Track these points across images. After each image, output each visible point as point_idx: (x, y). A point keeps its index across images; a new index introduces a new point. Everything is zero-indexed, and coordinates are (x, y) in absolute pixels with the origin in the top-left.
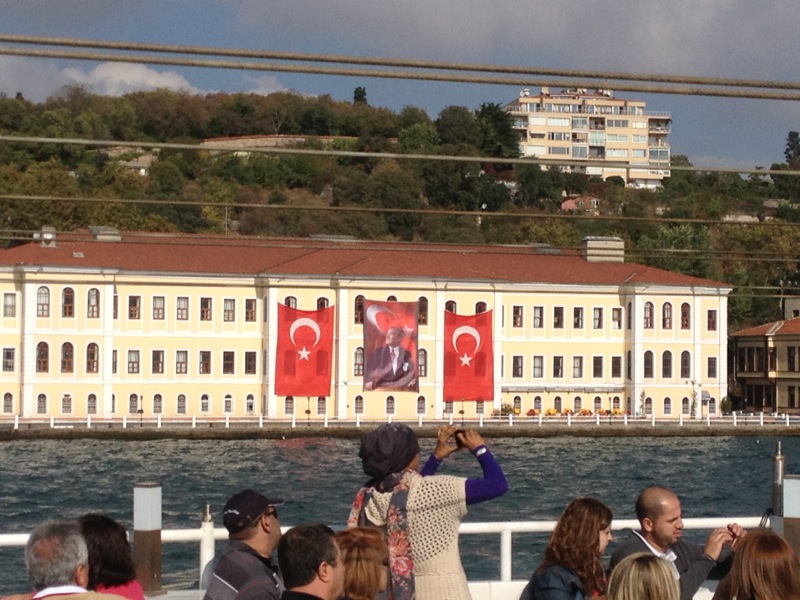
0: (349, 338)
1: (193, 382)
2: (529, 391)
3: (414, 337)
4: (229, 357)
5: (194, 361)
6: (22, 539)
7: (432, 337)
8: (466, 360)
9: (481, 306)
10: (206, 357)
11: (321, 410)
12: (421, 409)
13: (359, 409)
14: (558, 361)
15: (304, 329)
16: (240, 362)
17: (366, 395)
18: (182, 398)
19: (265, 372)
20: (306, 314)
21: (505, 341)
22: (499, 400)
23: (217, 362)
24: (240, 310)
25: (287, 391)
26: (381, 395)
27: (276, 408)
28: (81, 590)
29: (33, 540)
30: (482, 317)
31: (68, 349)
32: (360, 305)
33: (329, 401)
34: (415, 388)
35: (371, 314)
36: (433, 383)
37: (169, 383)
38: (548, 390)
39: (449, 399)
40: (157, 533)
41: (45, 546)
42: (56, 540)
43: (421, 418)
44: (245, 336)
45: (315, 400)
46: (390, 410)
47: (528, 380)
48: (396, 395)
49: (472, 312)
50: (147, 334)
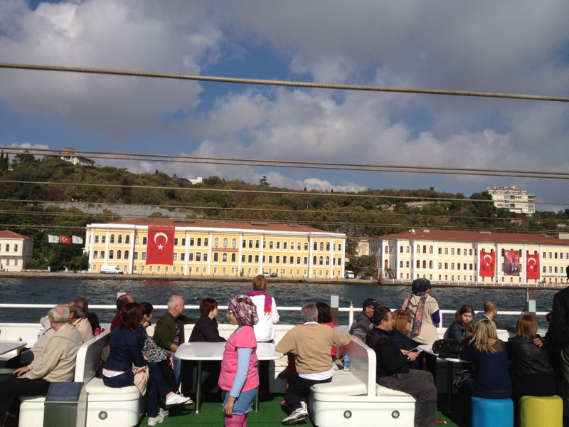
0: (500, 260)
1: (456, 272)
2: (548, 276)
3: (518, 261)
4: (465, 265)
5: (456, 266)
6: (300, 309)
7: (523, 261)
8: (532, 267)
9: (536, 252)
10: (459, 265)
11: (492, 281)
12: (520, 281)
13: (503, 281)
14: (556, 268)
15: (487, 258)
16: (468, 267)
17: (505, 277)
18: (453, 276)
19: (476, 269)
20: (488, 254)
21: (543, 262)
22: (541, 279)
23: (462, 266)
24: (468, 252)
25: (483, 275)
26: (509, 277)
27: (480, 279)
28: (317, 323)
29: (303, 309)
30: (536, 255)
31: (424, 262)
32: (503, 251)
33: (494, 278)
34: (518, 275)
35: (506, 254)
36: (523, 273)
37: (449, 272)
38: (553, 276)
39: (527, 279)
40: (337, 309)
41: (307, 310)
42: (310, 309)
43: (520, 284)
44: (469, 259)
45: (490, 278)
46: (512, 281)
47: (548, 273)
48: (513, 277)
49: (533, 254)
50: (444, 258)
